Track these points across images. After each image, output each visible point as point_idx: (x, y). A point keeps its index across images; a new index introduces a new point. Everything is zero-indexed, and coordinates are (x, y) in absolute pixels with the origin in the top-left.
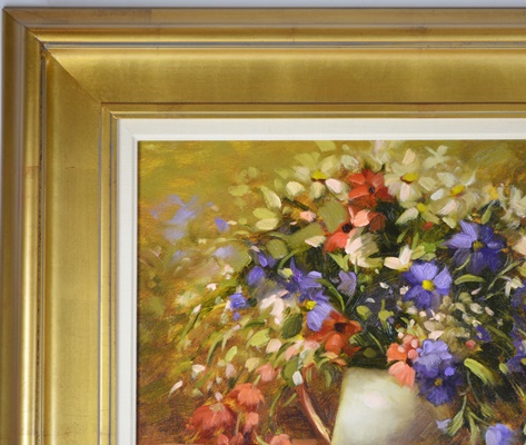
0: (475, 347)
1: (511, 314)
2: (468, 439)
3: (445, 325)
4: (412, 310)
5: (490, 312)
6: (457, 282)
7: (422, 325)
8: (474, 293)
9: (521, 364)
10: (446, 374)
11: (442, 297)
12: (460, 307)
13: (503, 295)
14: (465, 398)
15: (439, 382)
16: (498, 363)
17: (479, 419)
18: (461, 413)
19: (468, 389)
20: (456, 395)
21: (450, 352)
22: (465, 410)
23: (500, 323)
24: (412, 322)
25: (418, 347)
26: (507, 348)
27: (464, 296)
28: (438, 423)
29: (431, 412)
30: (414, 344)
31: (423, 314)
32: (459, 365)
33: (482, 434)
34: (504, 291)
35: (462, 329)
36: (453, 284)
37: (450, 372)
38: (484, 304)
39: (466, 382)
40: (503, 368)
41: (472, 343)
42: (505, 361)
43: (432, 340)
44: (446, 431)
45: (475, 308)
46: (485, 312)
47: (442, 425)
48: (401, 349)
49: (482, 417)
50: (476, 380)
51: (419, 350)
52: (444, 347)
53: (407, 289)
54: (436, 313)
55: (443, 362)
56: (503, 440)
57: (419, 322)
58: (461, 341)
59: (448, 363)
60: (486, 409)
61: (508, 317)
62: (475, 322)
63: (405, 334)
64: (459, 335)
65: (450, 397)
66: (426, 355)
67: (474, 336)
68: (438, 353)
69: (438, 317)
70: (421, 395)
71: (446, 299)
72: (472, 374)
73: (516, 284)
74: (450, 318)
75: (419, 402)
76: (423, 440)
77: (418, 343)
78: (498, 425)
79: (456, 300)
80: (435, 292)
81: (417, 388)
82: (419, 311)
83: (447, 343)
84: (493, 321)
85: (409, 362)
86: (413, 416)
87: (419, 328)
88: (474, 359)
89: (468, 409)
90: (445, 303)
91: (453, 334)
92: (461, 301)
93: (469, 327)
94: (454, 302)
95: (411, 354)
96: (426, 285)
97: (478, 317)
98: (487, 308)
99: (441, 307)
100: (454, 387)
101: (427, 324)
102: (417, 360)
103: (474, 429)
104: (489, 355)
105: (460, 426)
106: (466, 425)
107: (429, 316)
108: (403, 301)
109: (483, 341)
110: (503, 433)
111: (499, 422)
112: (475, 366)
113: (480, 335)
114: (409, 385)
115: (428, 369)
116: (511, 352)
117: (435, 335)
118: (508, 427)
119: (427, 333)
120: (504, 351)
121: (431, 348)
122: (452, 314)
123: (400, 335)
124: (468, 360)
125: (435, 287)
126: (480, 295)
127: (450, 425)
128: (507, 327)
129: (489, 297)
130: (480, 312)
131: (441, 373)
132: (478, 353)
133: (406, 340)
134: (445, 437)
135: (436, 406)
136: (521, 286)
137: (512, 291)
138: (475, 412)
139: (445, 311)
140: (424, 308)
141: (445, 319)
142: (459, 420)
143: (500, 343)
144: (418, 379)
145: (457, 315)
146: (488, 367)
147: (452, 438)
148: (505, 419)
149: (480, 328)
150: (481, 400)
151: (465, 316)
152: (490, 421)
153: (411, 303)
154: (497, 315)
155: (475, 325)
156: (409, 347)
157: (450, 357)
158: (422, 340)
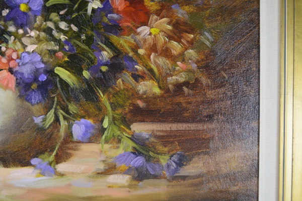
0: (63, 57)
1: (92, 30)
2: (59, 131)
3: (38, 40)
4: (12, 29)
5: (75, 28)
6: (48, 5)
7: (20, 41)
8: (62, 13)
9: (101, 70)
10: (40, 79)
11: (35, 16)
12: (50, 25)
13: (86, 15)
14: (56, 99)
15: (34, 86)
16: (82, 70)
17: (67, 115)
18: (53, 111)
19: (58, 92)
20: (48, 96)
21: (43, 62)
22: (56, 109)
23: (83, 37)
24: (13, 38)
25: (18, 58)
26: (89, 58)
27: (54, 16)
28: (34, 118)
29: (28, 110)
30: (14, 56)
31: (21, 31)
32: (50, 72)
33: (70, 127)
34: (86, 10)
35: (53, 43)
36: (44, 6)
37: (43, 78)
38: (69, 22)
39: (56, 86)
40: (86, 74)
41: (60, 54)
42: (88, 69)
43: (28, 53)
44: (41, 125)
45: (63, 25)
46: (71, 29)
47: (38, 120)
48: (4, 60)
49: (70, 114)
50: (64, 84)
51: (18, 61)
52: (38, 58)
53: (8, 11)
54: (31, 30)
55: (37, 70)
56: (86, 131)
57: (18, 38)
58: (52, 53)
59: (42, 71)
60: (73, 108)
61: (90, 32)
62: (63, 37)
63: (7, 48)
64: (49, 49)
65: (43, 97)
66: (24, 64)
67: (62, 49)
68: (32, 63)
69: (33, 34)
70: (20, 96)
71: (39, 19)
72: (61, 80)
73: (96, 4)
74: (43, 34)
75: (19, 102)
76: (23, 132)
77: (18, 55)
78: (82, 121)
79: (47, 19)
80: (30, 13)
81: (17, 91)
82: (17, 29)
83: (40, 55)
84: (77, 36)
85: (11, 71)
86: (14, 113)
87: (18, 43)
88: (63, 67)
89: (58, 107)
90: (38, 22)
91: (45, 47)
92: (51, 20)
93: (58, 41)
94: (45, 21)
95: (12, 64)
96: (23, 8)
97: (65, 32)
98: (72, 26)
99: (35, 25)
100: (47, 90)
101: (24, 40)
102: (17, 68)
103: (63, 123)
104: (74, 64)
105: (52, 120)
106: (57, 120)
107: (26, 33)
108: (5, 21)
109: (70, 53)
110: (86, 127)
111: (84, 117)
112: (63, 73)
113: (67, 47)
114: (11, 89)
115: (26, 76)
116: (92, 61)
117: (30, 48)
118: (90, 121)
119: (25, 46)
120: (87, 60)
121: (27, 58)
122: (44, 31)
123: (3, 49)
124: (57, 68)
125: (30, 9)
126: (66, 14)
127: (44, 120)
128: (89, 41)
129: (74, 16)
130: (67, 29)
131: (36, 79)
132: (66, 62)
133: (8, 52)
134: (40, 130)
135: (32, 105)
136: (101, 6)
137: (93, 10)
138: (63, 110)
139: (39, 29)
140: (22, 26)
141: (39, 35)
142: (51, 116)
143: (83, 54)
144: (18, 84)
145: (48, 31)
146: (74, 73)
147: (45, 130)
148: (87, 115)
149: (67, 42)
150: (68, 100)
151: (55, 33)
152: (76, 116)
153: (11, 22)
154: (81, 31)
155: (63, 40)
156: (10, 59)
157: (43, 66)
158: (20, 53)
